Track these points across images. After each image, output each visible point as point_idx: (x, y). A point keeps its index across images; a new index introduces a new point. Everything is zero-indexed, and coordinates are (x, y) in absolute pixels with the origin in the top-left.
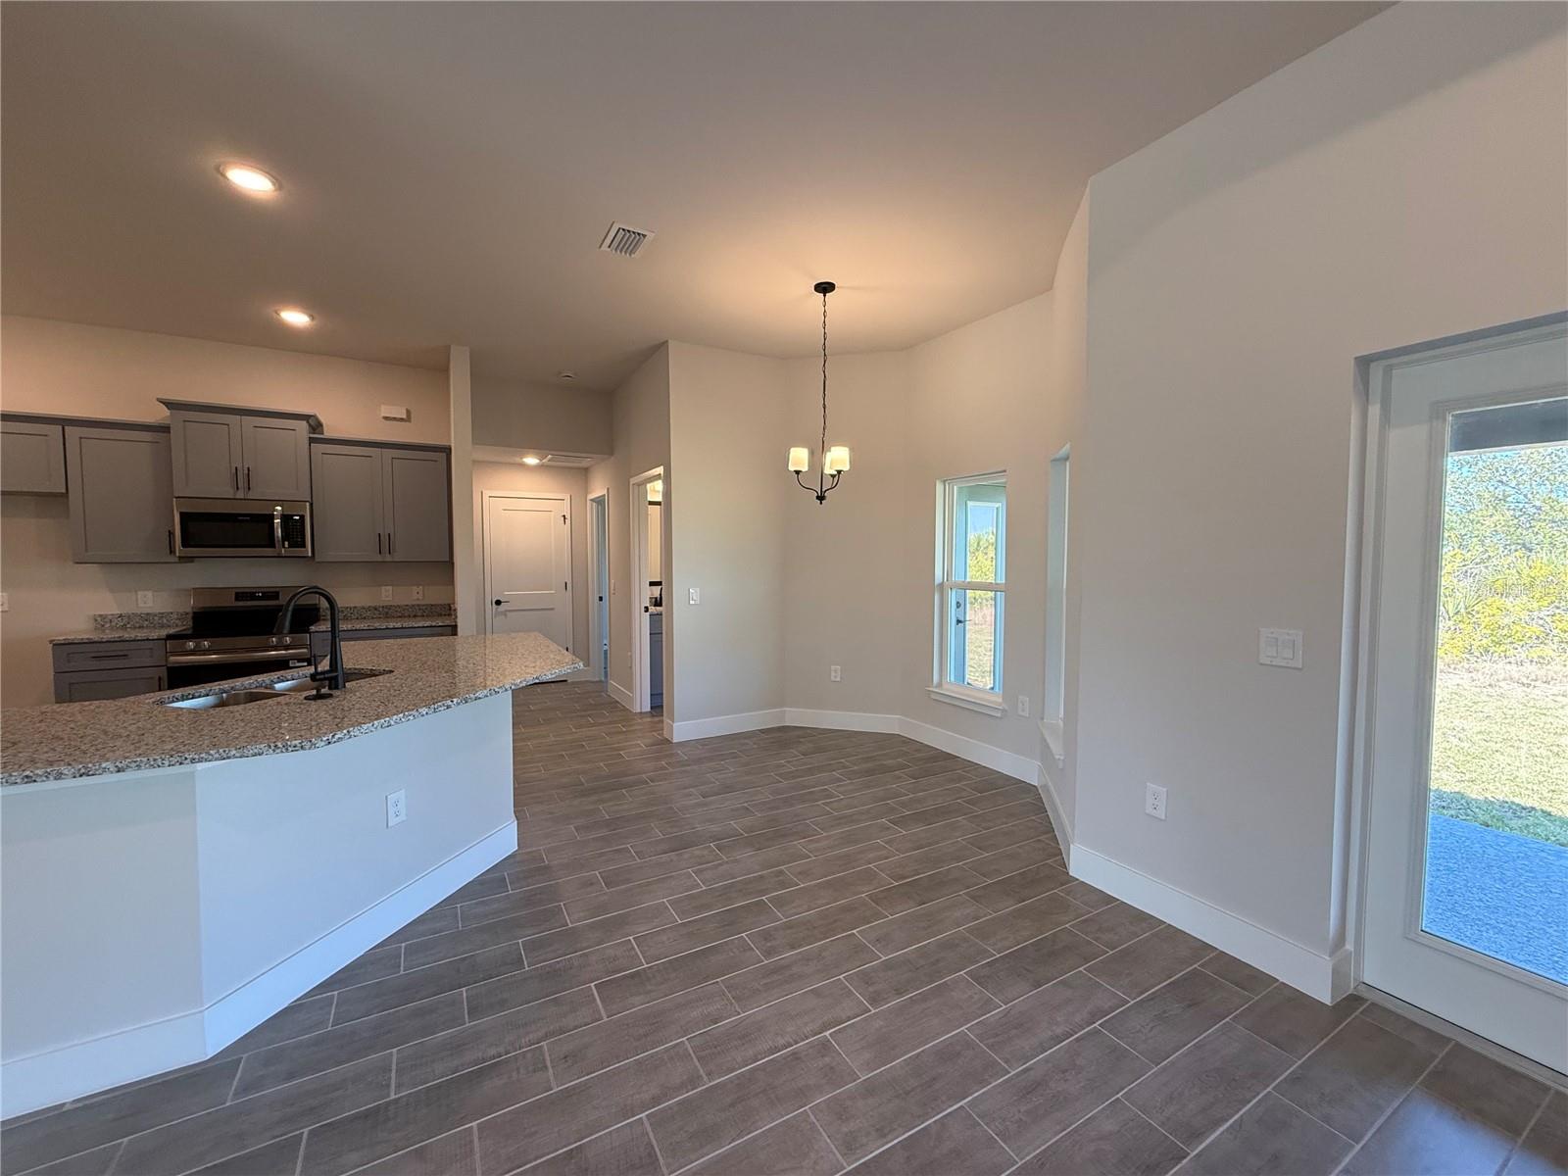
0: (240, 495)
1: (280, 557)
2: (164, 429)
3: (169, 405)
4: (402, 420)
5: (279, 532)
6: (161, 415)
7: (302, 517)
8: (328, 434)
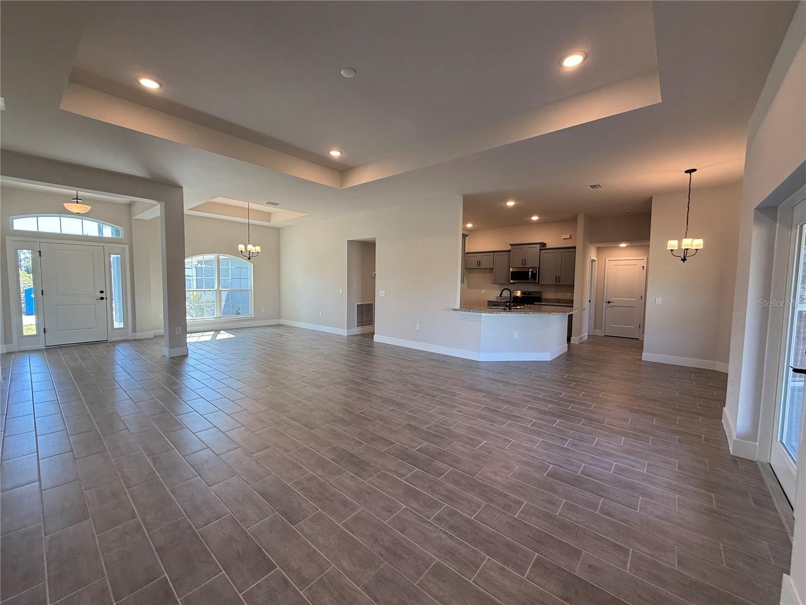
0: (523, 266)
1: (530, 283)
2: (510, 251)
3: (511, 245)
4: (568, 239)
5: (530, 276)
6: (509, 248)
7: (536, 272)
8: (548, 247)
